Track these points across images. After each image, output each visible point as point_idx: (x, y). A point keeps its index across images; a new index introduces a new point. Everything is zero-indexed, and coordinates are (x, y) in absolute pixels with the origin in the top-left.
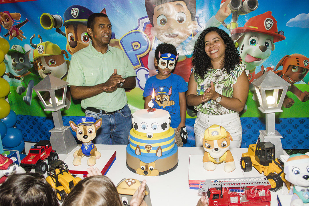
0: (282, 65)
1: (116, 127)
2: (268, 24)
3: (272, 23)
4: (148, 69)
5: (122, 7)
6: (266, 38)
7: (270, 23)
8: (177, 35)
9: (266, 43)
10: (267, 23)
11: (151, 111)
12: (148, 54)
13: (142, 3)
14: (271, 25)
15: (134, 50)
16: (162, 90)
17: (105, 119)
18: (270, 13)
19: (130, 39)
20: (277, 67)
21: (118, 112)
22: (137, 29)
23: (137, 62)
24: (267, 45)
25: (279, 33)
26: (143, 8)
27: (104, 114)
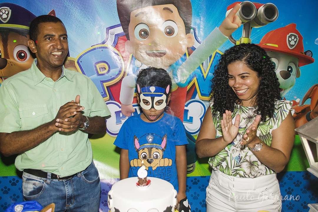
0: (310, 98)
1: (75, 200)
2: (292, 41)
3: (297, 39)
4: (120, 103)
5: (81, 10)
6: (289, 61)
7: (294, 40)
8: (164, 54)
9: (289, 67)
10: (290, 39)
11: (143, 185)
12: (121, 80)
13: (112, 4)
14: (295, 42)
15: (99, 75)
16: (150, 140)
17: (57, 187)
18: (294, 26)
19: (93, 59)
20: (304, 101)
21: (79, 175)
22: (104, 43)
23: (103, 93)
24: (290, 69)
25: (305, 53)
26: (114, 12)
27: (54, 180)
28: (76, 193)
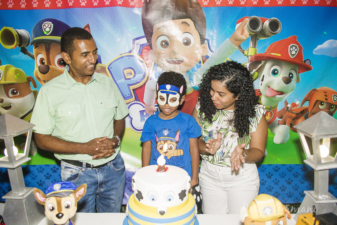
0: (308, 100)
1: (105, 185)
2: (293, 51)
3: (298, 49)
4: (144, 103)
5: (112, 24)
6: (290, 68)
7: (294, 50)
8: (182, 61)
9: (290, 74)
10: (291, 49)
11: (162, 171)
12: (145, 84)
13: (138, 19)
14: (296, 51)
15: (126, 79)
17: (91, 174)
18: (295, 37)
19: (121, 65)
20: (303, 103)
21: (109, 165)
22: (130, 52)
23: (130, 95)
24: (291, 76)
25: (305, 61)
26: (140, 26)
27: (88, 168)
28: (106, 180)
